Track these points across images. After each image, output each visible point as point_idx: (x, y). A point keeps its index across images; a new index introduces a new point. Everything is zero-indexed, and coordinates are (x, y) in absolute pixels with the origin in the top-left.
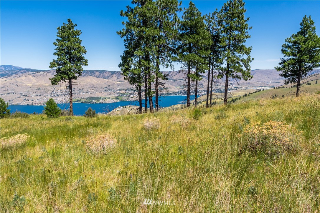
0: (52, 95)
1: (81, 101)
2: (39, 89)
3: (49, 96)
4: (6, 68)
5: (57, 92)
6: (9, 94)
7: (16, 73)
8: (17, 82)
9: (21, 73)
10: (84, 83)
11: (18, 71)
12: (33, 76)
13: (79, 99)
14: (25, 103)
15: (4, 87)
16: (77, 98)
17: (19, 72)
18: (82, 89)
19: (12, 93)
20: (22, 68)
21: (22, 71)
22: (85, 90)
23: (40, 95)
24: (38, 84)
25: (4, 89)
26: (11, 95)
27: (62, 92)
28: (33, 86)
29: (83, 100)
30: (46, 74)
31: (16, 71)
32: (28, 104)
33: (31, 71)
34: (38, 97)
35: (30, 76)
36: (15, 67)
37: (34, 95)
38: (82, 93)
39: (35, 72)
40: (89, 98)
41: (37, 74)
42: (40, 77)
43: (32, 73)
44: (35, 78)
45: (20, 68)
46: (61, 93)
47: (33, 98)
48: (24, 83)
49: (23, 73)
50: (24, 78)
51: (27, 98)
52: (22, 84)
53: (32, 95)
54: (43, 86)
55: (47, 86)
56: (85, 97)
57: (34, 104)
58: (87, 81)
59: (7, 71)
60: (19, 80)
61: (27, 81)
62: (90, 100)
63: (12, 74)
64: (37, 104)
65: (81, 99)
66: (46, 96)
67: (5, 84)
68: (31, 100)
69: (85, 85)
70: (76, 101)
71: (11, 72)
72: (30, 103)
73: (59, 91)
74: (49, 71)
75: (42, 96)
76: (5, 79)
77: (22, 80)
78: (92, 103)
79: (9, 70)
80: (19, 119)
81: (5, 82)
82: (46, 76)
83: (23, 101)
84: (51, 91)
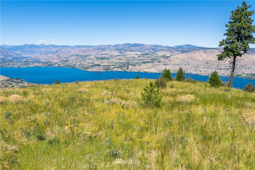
0: (216, 68)
1: (242, 76)
2: (207, 63)
3: (214, 69)
4: (187, 46)
5: (221, 66)
6: (186, 65)
7: (192, 50)
8: (192, 56)
9: (196, 50)
10: (248, 60)
11: (195, 48)
12: (204, 53)
13: (240, 74)
14: (195, 73)
15: (184, 60)
16: (238, 73)
17: (195, 50)
18: (244, 65)
19: (188, 65)
20: (197, 47)
21: (197, 49)
22: (247, 66)
23: (207, 68)
24: (207, 59)
25: (183, 61)
26: (187, 66)
27: (225, 66)
28: (203, 60)
29: (244, 76)
30: (214, 51)
31: (193, 49)
32: (197, 74)
33: (204, 48)
34: (205, 69)
35: (202, 53)
36: (193, 46)
37: (203, 67)
38: (243, 69)
39: (206, 50)
40: (250, 74)
41: (207, 51)
42: (210, 53)
43: (204, 50)
44: (206, 54)
45: (196, 46)
46: (224, 68)
47: (201, 69)
48: (197, 58)
49: (198, 50)
50: (198, 54)
51: (197, 69)
52: (195, 58)
53: (201, 67)
54: (211, 60)
55: (213, 61)
56: (246, 73)
57: (201, 74)
58: (251, 58)
59: (187, 49)
60: (194, 55)
61: (199, 56)
62: (250, 76)
63: (190, 51)
64: (203, 74)
65: (242, 74)
66: (211, 69)
67: (184, 58)
68: (200, 71)
69: (249, 62)
70: (236, 76)
71: (190, 49)
72: (199, 73)
73: (223, 66)
74: (217, 49)
75: (208, 69)
76: (185, 54)
77: (196, 55)
78: (253, 79)
79: (189, 48)
80: (190, 83)
81: (185, 56)
82: (214, 53)
83: (194, 71)
84: (216, 65)
